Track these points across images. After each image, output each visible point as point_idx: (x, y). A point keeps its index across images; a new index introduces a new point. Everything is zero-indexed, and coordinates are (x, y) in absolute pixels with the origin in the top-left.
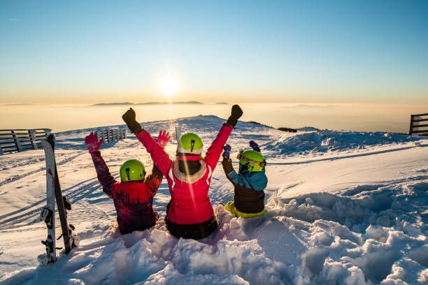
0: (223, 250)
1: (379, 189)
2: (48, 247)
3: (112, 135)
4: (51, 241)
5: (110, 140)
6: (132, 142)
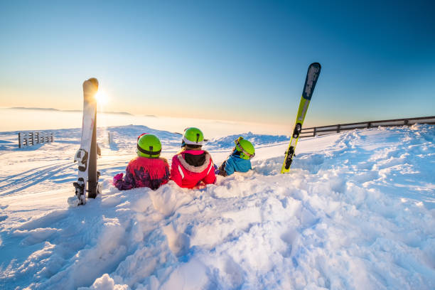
0: (235, 185)
2: (78, 190)
3: (38, 138)
4: (83, 183)
5: (35, 143)
6: (62, 145)
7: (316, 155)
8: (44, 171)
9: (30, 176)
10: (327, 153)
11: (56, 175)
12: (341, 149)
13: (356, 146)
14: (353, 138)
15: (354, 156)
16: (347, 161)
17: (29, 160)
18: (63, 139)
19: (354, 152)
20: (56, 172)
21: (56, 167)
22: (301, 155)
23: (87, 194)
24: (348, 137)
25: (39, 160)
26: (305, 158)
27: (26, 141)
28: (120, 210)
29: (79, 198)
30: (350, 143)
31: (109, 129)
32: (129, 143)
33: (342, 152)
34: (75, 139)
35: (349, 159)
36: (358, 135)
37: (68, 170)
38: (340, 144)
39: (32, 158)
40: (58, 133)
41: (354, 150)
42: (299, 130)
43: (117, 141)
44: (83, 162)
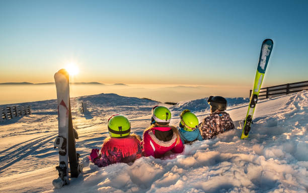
1: (267, 118)
2: (61, 172)
3: (15, 111)
4: (65, 166)
5: (13, 116)
6: (39, 117)
7: (270, 118)
8: (26, 146)
9: (14, 152)
10: (279, 115)
11: (38, 150)
12: (292, 111)
13: (303, 107)
14: (302, 99)
15: (303, 118)
16: (297, 123)
17: (11, 135)
18: (40, 111)
19: (303, 113)
20: (38, 147)
21: (37, 142)
22: (257, 119)
23: (70, 174)
24: (297, 99)
25: (20, 134)
26: (261, 122)
27: (5, 115)
28: (102, 188)
29: (63, 180)
30: (299, 105)
31: (81, 99)
32: (102, 111)
33: (292, 114)
34: (51, 110)
35: (299, 121)
36: (306, 97)
37: (48, 144)
38: (290, 106)
39: (13, 132)
40: (34, 105)
41: (302, 111)
42: (255, 100)
43: (90, 110)
44: (62, 148)
